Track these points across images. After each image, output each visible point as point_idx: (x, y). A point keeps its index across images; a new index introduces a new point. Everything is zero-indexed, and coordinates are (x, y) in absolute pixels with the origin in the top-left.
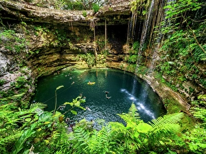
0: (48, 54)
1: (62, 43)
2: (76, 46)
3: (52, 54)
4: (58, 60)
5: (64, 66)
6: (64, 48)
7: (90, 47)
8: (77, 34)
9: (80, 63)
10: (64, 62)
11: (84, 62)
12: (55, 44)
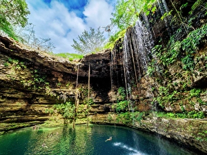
0: (9, 98)
1: (37, 87)
2: (55, 92)
3: (15, 99)
4: (21, 110)
5: (27, 124)
6: (38, 96)
7: (71, 93)
8: (60, 80)
9: (53, 118)
10: (30, 117)
11: (60, 116)
12: (27, 84)
